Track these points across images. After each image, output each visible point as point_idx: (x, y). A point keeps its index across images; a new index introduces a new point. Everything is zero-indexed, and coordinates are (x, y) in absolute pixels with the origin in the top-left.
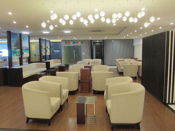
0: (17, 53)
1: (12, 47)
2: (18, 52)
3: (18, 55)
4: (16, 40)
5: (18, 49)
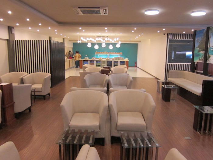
3: (201, 59)
4: (201, 39)
5: (202, 51)
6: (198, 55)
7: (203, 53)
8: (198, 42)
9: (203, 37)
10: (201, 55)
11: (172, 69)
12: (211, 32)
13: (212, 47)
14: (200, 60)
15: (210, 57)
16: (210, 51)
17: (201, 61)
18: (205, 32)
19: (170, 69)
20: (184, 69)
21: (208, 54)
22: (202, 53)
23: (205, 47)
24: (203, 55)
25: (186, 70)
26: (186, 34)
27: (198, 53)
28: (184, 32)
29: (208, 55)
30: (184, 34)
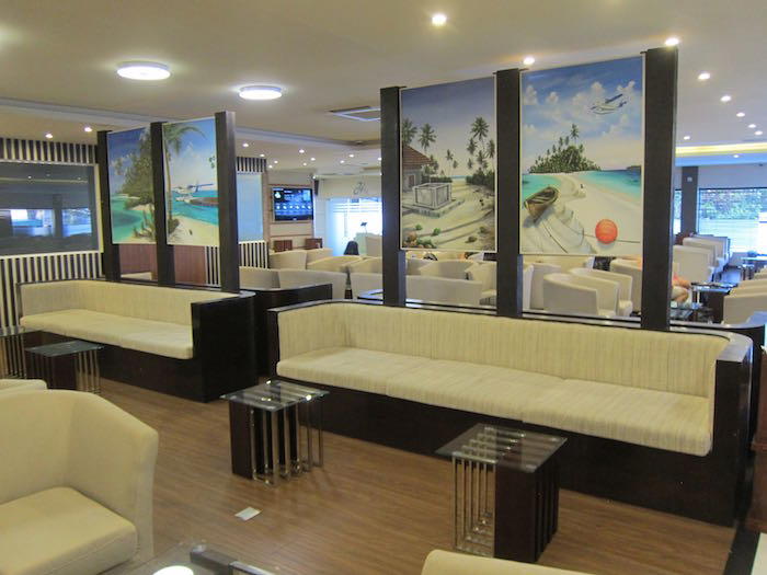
0: (138, 224)
1: (111, 198)
2: (141, 216)
3: (141, 232)
4: (131, 164)
5: (144, 204)
6: (128, 220)
7: (148, 212)
8: (119, 173)
9: (138, 156)
10: (143, 220)
11: (30, 280)
12: (170, 142)
13: (179, 191)
14: (138, 235)
15: (176, 223)
16: (174, 204)
17: (143, 241)
18: (144, 139)
19: (23, 280)
20: (76, 274)
21: (167, 214)
22: (144, 213)
23: (152, 189)
24: (151, 220)
25: (83, 276)
26: (58, 144)
27: (125, 212)
28: (49, 136)
29: (167, 218)
30: (52, 144)
